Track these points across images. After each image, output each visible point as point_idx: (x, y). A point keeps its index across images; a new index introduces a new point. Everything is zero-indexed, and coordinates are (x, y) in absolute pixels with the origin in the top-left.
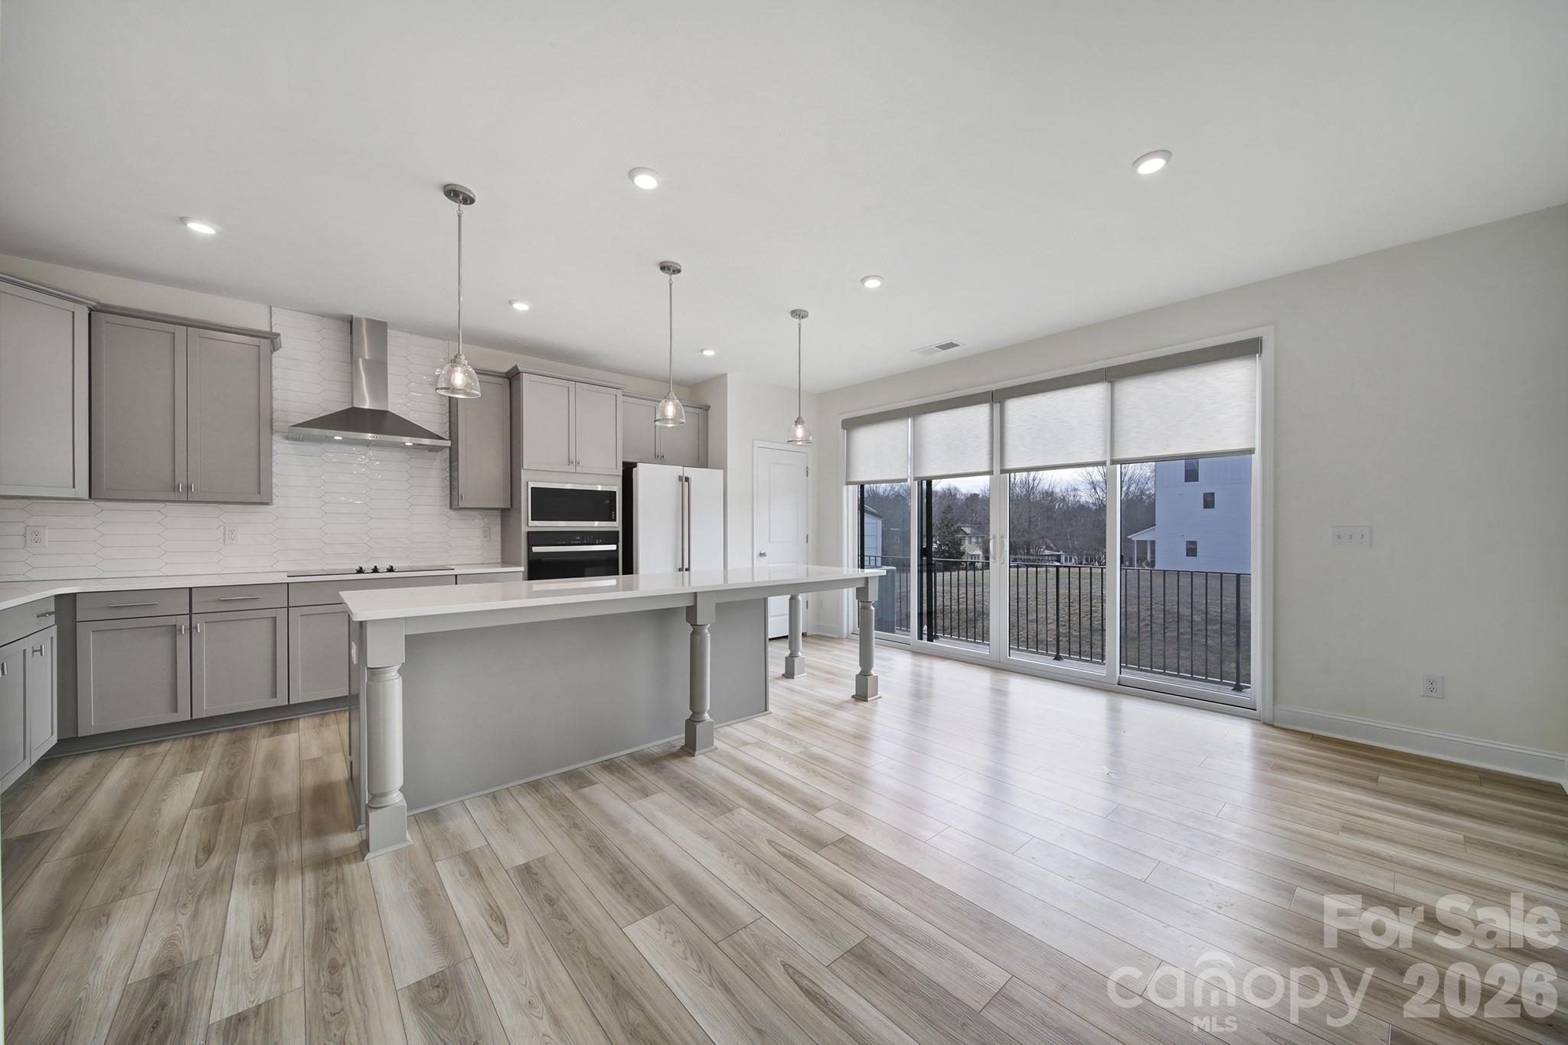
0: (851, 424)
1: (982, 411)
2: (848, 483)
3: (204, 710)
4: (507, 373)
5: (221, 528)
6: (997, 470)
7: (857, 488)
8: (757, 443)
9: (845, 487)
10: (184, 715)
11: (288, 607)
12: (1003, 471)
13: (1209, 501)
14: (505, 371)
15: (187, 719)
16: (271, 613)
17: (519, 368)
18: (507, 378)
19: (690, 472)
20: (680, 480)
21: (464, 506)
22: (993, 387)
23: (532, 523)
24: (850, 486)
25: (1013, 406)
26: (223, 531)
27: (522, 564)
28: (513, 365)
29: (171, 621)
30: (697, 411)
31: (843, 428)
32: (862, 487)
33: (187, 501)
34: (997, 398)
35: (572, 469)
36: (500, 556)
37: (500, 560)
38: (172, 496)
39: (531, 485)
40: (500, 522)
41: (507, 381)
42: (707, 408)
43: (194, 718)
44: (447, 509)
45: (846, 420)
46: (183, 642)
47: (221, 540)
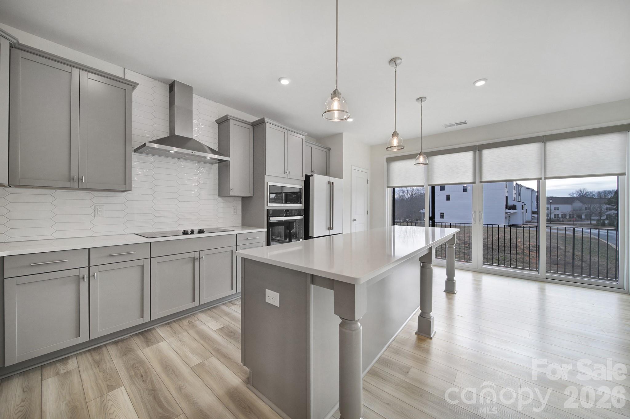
0: (390, 160)
1: (469, 155)
2: (388, 187)
3: (99, 332)
4: (252, 123)
5: (93, 207)
6: (477, 181)
7: (391, 189)
8: (353, 167)
9: (387, 189)
10: (84, 338)
11: (151, 258)
12: (481, 182)
13: (448, 198)
14: (252, 122)
15: (87, 340)
16: (140, 262)
17: (265, 119)
18: (252, 126)
19: (332, 180)
20: (329, 184)
21: (232, 195)
22: (477, 144)
23: (270, 205)
24: (389, 188)
25: (486, 153)
26: (94, 209)
27: (265, 227)
28: (262, 117)
29: (76, 272)
30: (325, 150)
31: (386, 162)
32: (394, 189)
33: (79, 189)
34: (478, 149)
35: (286, 176)
36: (241, 222)
37: (241, 225)
38: (68, 185)
39: (270, 184)
40: (241, 204)
41: (252, 127)
42: (329, 149)
43: (91, 339)
44: (217, 196)
45: (388, 158)
46: (84, 286)
47: (93, 214)
